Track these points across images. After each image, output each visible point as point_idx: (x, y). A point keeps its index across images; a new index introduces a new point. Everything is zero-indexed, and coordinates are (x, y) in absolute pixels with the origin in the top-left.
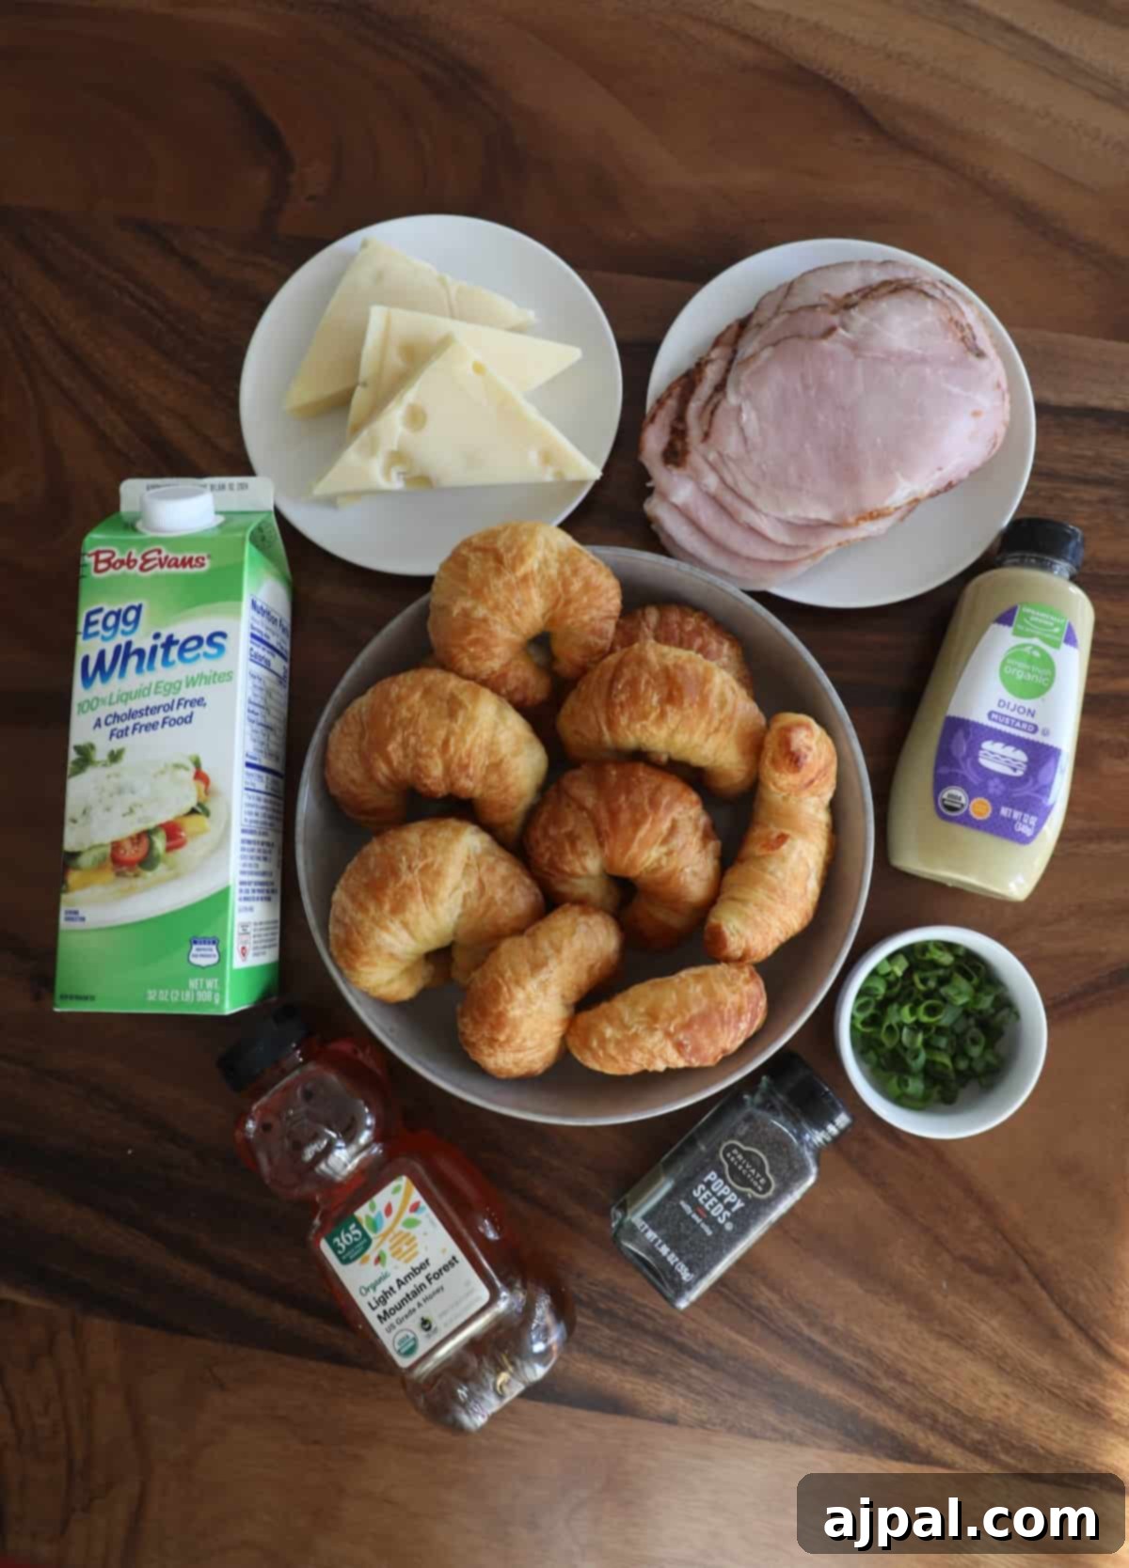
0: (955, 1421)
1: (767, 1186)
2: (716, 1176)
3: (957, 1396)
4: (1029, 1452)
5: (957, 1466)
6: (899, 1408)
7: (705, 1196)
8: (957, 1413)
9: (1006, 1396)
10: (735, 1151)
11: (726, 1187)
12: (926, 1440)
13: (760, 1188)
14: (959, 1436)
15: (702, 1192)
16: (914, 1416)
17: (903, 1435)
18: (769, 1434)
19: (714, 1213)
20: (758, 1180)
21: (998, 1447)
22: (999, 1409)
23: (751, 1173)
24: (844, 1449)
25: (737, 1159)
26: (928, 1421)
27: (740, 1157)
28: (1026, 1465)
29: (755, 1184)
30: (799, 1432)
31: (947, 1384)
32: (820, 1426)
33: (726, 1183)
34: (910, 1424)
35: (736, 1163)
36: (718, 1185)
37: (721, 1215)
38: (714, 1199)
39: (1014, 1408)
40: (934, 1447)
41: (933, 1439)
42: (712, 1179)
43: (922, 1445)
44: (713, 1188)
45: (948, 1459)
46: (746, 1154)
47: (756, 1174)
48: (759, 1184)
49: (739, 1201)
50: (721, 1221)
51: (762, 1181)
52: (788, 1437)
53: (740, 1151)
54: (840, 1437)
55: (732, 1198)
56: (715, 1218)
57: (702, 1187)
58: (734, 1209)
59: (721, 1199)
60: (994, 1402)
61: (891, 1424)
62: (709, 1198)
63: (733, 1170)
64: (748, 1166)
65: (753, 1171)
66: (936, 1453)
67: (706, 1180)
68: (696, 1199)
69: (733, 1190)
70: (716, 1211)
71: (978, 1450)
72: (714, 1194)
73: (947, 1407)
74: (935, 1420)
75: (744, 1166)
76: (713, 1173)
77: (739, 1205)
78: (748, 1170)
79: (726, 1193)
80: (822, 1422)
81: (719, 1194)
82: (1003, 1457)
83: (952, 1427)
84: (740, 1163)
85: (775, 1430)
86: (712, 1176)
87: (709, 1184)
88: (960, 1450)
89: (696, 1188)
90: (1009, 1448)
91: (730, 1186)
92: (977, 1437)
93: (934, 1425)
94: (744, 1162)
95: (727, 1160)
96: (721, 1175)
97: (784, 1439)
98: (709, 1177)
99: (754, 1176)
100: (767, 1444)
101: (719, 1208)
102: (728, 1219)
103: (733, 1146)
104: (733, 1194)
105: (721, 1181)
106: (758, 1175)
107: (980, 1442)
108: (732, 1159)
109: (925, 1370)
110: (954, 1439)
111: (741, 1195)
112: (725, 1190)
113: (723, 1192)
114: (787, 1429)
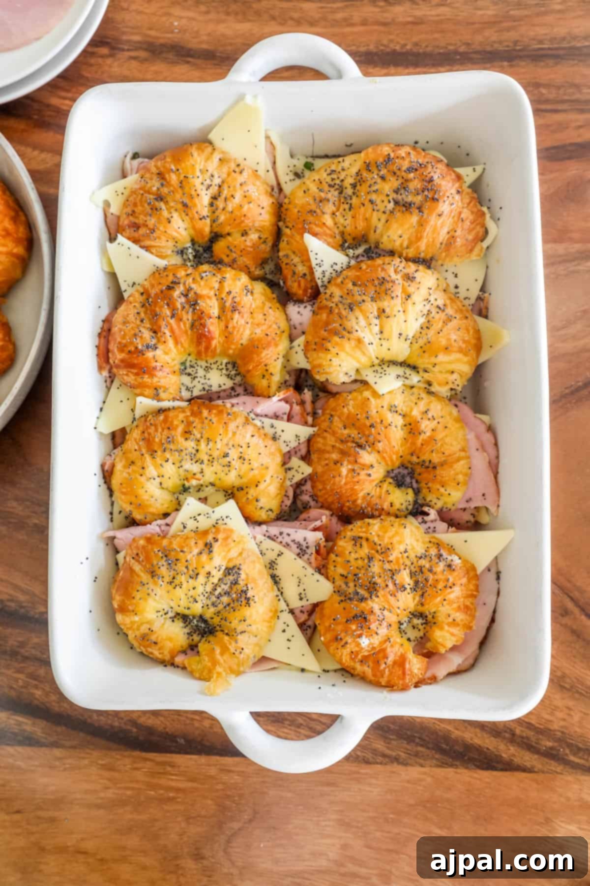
0: (531, 734)
5: (536, 770)
9: (570, 709)
12: (508, 751)
14: (534, 744)
17: (488, 749)
18: (379, 759)
21: (567, 751)
22: (564, 720)
24: (443, 765)
26: (507, 735)
30: (403, 755)
32: (420, 749)
34: (493, 739)
39: (576, 718)
40: (514, 755)
41: (512, 749)
43: (505, 756)
45: (528, 764)
52: (396, 760)
54: (437, 756)
61: (477, 741)
66: (517, 760)
71: (552, 755)
74: (514, 735)
80: (422, 746)
83: (528, 738)
85: (384, 756)
88: (536, 756)
92: (549, 744)
97: (392, 762)
100: (379, 767)
107: (552, 748)
110: (532, 748)
114: (394, 754)
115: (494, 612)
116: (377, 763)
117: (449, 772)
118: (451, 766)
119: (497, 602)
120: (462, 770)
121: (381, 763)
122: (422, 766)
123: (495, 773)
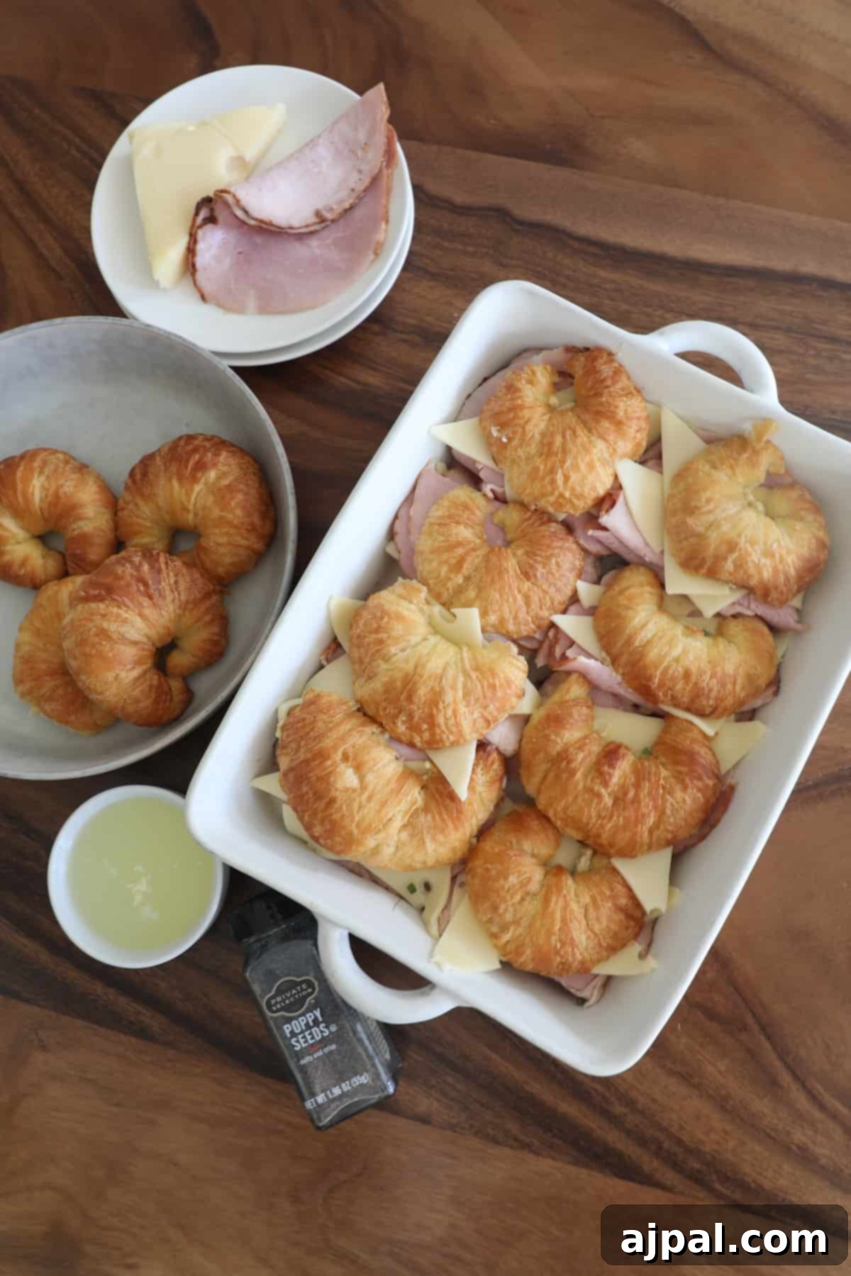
0: (677, 1150)
1: (310, 984)
2: (288, 1026)
3: (681, 1128)
4: (742, 1185)
6: (628, 1133)
7: (302, 1041)
8: (679, 1142)
9: (726, 1133)
10: (273, 1002)
11: (300, 1019)
12: (649, 1163)
13: (310, 990)
14: (680, 1164)
15: (298, 1041)
16: (642, 1142)
17: (629, 1157)
18: (510, 1142)
19: (318, 1038)
20: (302, 990)
21: (714, 1177)
22: (718, 1143)
23: (295, 994)
24: (576, 1163)
25: (280, 1002)
26: (653, 1147)
27: (279, 999)
28: (738, 1196)
29: (304, 993)
30: (536, 1142)
31: (674, 1117)
32: (557, 1141)
33: (296, 1018)
34: (637, 1148)
35: (283, 1004)
36: (298, 1025)
37: (322, 1032)
38: (307, 1033)
39: (731, 1144)
40: (656, 1170)
41: (656, 1164)
42: (290, 1029)
43: (646, 1168)
44: (297, 1031)
45: (669, 1183)
46: (279, 992)
47: (297, 990)
48: (306, 990)
49: (315, 1012)
50: (327, 1033)
51: (304, 986)
52: (528, 1147)
53: (273, 997)
54: (573, 1152)
55: (310, 1017)
56: (323, 1038)
57: (293, 1041)
58: (320, 1019)
59: (308, 1027)
60: (713, 1136)
61: (620, 1146)
62: (304, 1037)
63: (288, 1008)
64: (289, 995)
65: (294, 992)
66: (658, 1176)
67: (289, 1035)
68: (302, 1048)
69: (303, 1014)
70: (318, 1036)
71: (697, 1179)
72: (302, 1032)
73: (670, 1136)
74: (660, 1148)
75: (287, 998)
76: (285, 1027)
77: (318, 1013)
78: (291, 996)
79: (305, 1022)
80: (559, 1137)
81: (304, 1028)
82: (718, 1186)
83: (674, 1155)
84: (283, 1001)
85: (516, 1139)
86: (287, 1029)
87: (293, 1034)
88: (680, 1176)
89: (294, 1046)
90: (725, 1179)
91: (300, 1016)
92: (697, 1166)
93: (659, 1152)
94: (284, 997)
95: (278, 1011)
96: (289, 1020)
97: (523, 1148)
98: (287, 1032)
99: (298, 993)
100: (507, 1151)
101: (316, 1031)
102: (327, 1027)
103: (268, 1002)
104: (308, 1015)
105: (294, 1022)
106: (299, 988)
107: (699, 1171)
108: (279, 1006)
109: (654, 1100)
110: (677, 1167)
111: (310, 1010)
112: (302, 1021)
113: (303, 1024)
114: (527, 1140)
115: (480, 385)
116: (507, 1146)
117: (583, 1173)
118: (587, 1166)
119: (474, 390)
120: (595, 1173)
121: (511, 1147)
122: (554, 1159)
123: (631, 1184)
